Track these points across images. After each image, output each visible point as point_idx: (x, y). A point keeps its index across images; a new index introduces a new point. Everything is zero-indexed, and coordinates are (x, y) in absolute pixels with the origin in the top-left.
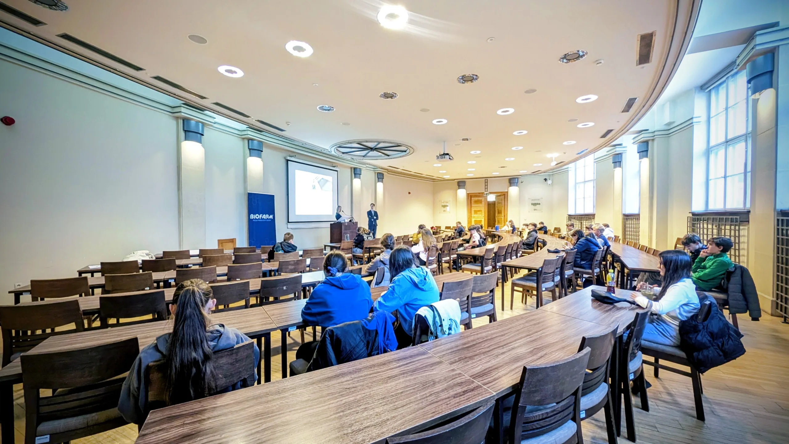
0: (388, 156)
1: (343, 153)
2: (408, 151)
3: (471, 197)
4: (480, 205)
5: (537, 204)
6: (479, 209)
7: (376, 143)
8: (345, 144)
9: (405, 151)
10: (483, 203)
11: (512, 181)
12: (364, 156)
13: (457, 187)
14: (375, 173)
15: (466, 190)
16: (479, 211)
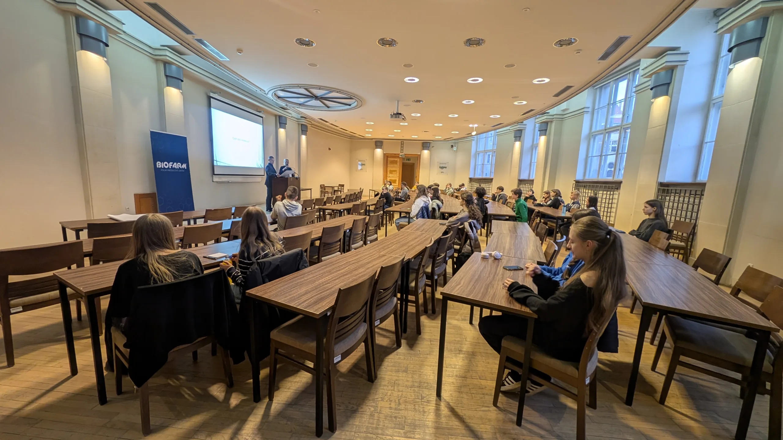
0: (328, 107)
1: (279, 97)
2: (352, 106)
3: (387, 157)
4: (395, 165)
5: (444, 167)
6: (394, 169)
7: (325, 92)
8: (290, 87)
9: (350, 105)
10: (398, 163)
11: (426, 145)
12: (300, 104)
13: (375, 146)
14: (299, 124)
15: (383, 150)
16: (395, 171)
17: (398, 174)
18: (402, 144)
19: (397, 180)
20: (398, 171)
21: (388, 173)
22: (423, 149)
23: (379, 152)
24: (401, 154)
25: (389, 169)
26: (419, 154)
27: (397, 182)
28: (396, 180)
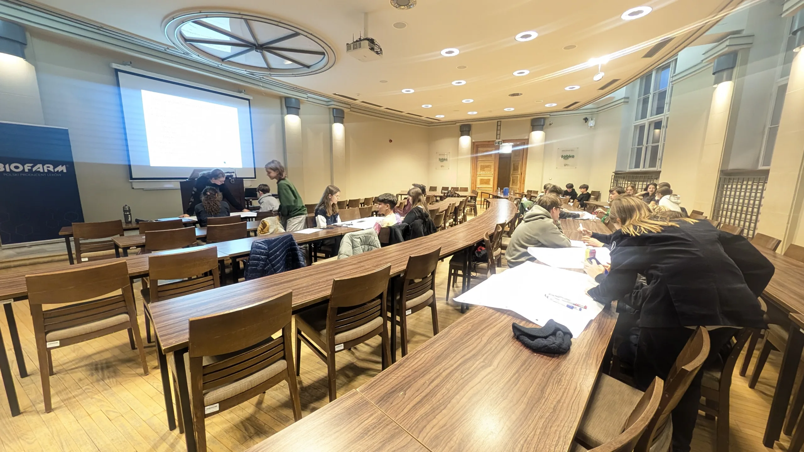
3: (477, 146)
6: (487, 164)
11: (537, 122)
13: (460, 132)
14: (329, 108)
15: (471, 137)
16: (487, 167)
17: (492, 170)
18: (499, 125)
19: (492, 179)
20: (493, 167)
21: (479, 169)
22: (533, 130)
23: (465, 141)
24: (497, 141)
25: (480, 164)
26: (527, 138)
27: (491, 182)
28: (489, 179)
